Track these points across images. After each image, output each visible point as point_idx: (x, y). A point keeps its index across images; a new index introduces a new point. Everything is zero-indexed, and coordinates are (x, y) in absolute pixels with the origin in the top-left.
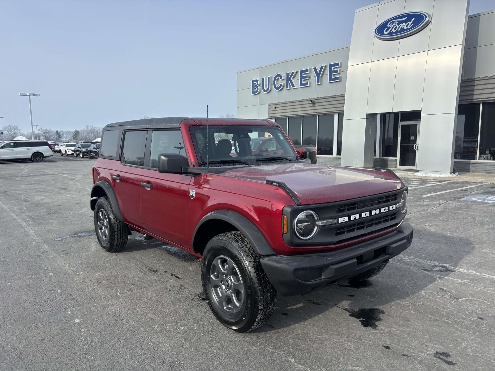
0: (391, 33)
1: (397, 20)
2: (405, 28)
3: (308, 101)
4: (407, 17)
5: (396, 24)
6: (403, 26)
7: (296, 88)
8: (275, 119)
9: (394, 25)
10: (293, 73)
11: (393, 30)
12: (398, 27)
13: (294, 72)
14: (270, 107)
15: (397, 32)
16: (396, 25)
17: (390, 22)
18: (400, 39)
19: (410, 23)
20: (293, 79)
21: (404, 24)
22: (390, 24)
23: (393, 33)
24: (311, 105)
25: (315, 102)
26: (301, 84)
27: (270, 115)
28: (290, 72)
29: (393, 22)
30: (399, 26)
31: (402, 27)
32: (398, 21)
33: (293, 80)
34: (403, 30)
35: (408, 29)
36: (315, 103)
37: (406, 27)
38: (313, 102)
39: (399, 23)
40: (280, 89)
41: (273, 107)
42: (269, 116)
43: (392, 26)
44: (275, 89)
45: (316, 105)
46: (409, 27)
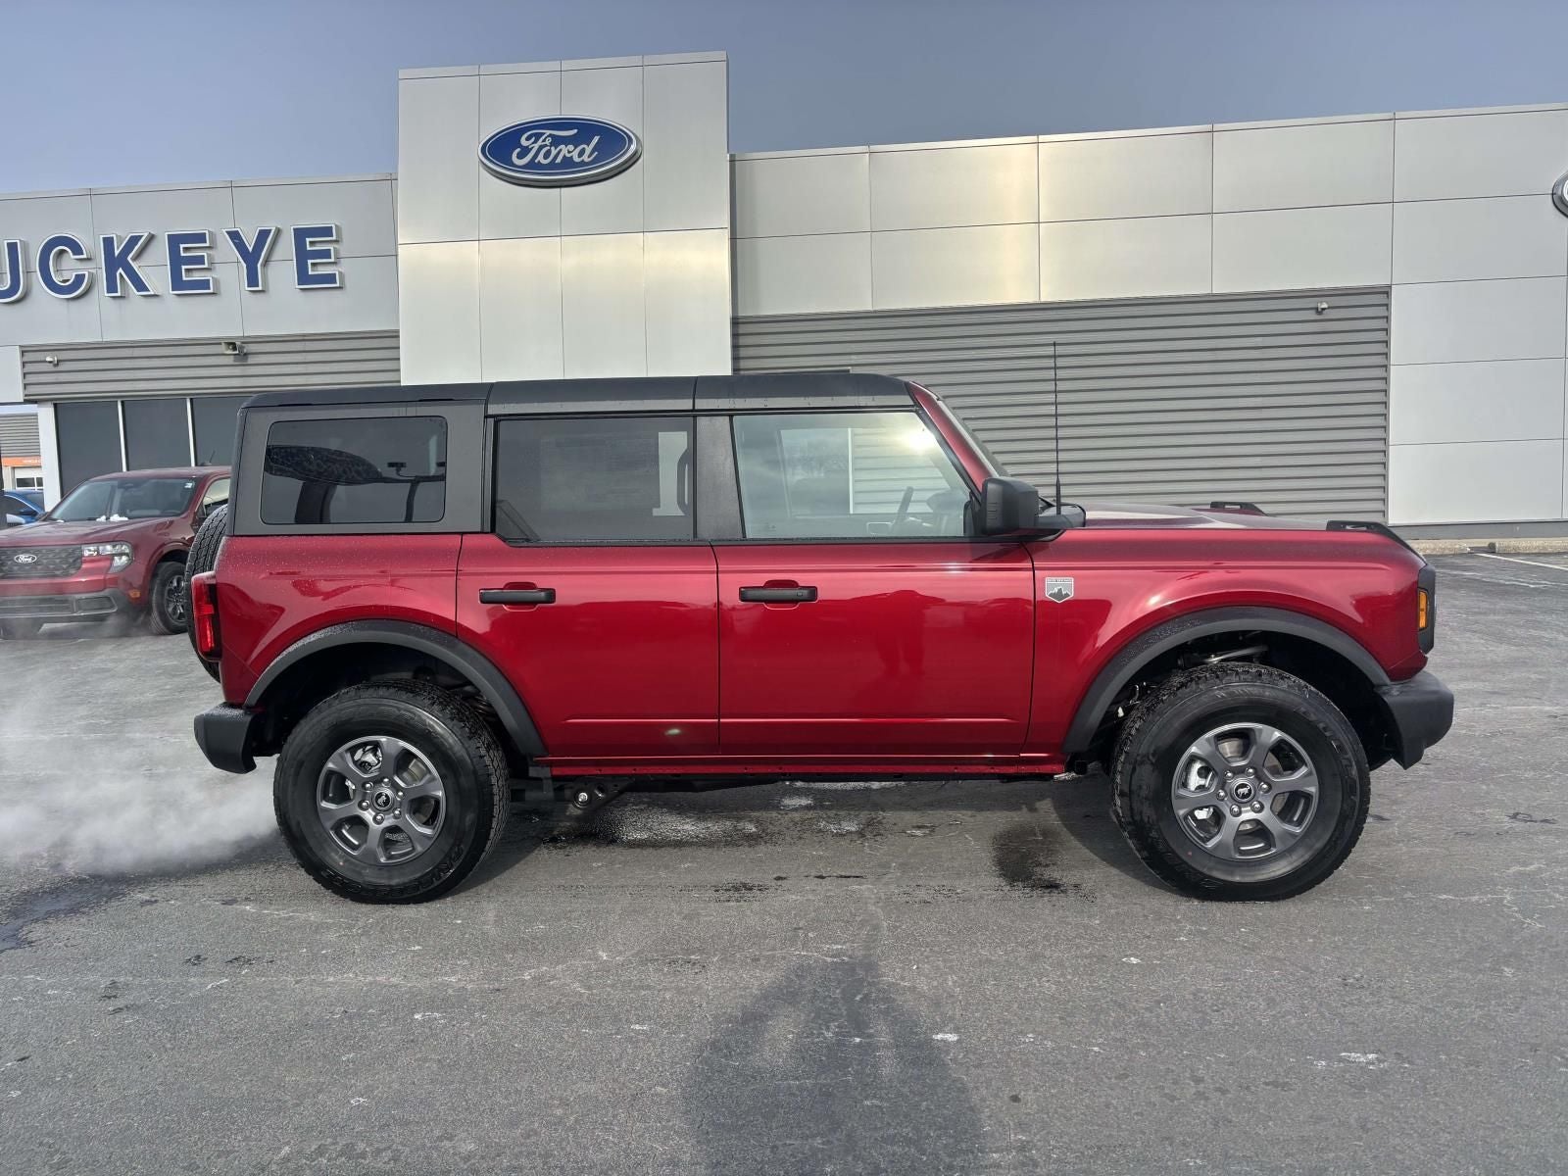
0: (533, 165)
1: (548, 132)
2: (577, 159)
3: (220, 344)
4: (576, 131)
5: (547, 143)
6: (569, 152)
7: (155, 296)
8: (55, 405)
9: (540, 143)
10: (134, 240)
11: (540, 158)
12: (554, 152)
13: (141, 237)
14: (29, 357)
15: (552, 165)
16: (546, 145)
17: (529, 133)
18: (560, 187)
19: (588, 150)
20: (135, 259)
21: (571, 147)
22: (528, 139)
23: (540, 166)
24: (230, 360)
25: (245, 351)
26: (177, 283)
27: (32, 390)
28: (121, 235)
29: (538, 136)
30: (558, 149)
31: (568, 155)
32: (550, 135)
33: (135, 265)
34: (568, 163)
35: (583, 163)
36: (245, 354)
37: (579, 157)
38: (239, 350)
39: (557, 141)
40: (75, 290)
41: (48, 359)
42: (27, 393)
43: (536, 146)
44: (49, 291)
45: (251, 360)
46: (585, 158)
